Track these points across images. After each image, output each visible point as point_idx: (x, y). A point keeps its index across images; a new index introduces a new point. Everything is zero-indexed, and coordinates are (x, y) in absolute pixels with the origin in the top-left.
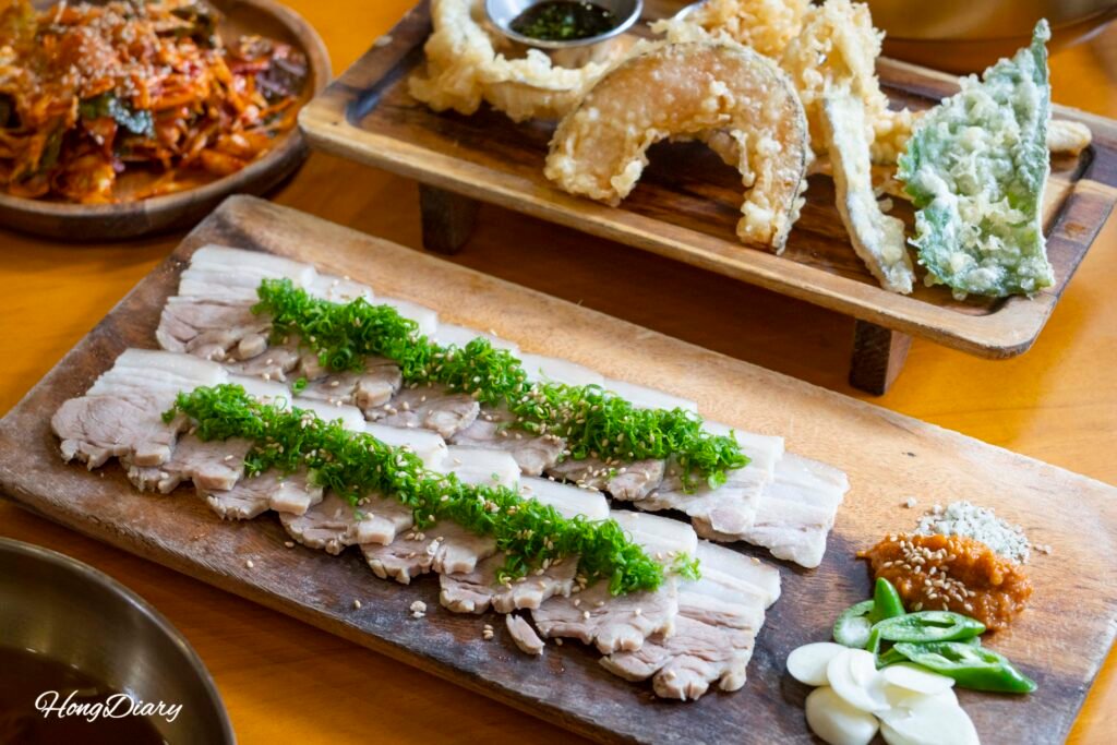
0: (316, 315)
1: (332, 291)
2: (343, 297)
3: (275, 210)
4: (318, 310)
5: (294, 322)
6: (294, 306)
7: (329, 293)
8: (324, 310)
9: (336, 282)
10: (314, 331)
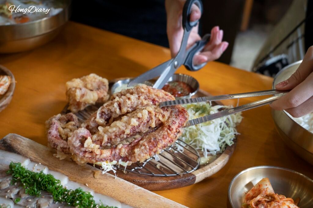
0: (27, 176)
1: (35, 168)
2: (38, 170)
3: (23, 139)
4: (28, 174)
5: (19, 178)
6: (20, 172)
7: (33, 168)
8: (30, 174)
9: (36, 165)
10: (25, 182)
